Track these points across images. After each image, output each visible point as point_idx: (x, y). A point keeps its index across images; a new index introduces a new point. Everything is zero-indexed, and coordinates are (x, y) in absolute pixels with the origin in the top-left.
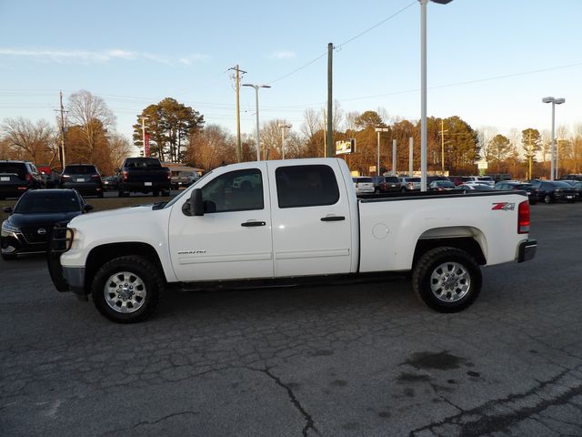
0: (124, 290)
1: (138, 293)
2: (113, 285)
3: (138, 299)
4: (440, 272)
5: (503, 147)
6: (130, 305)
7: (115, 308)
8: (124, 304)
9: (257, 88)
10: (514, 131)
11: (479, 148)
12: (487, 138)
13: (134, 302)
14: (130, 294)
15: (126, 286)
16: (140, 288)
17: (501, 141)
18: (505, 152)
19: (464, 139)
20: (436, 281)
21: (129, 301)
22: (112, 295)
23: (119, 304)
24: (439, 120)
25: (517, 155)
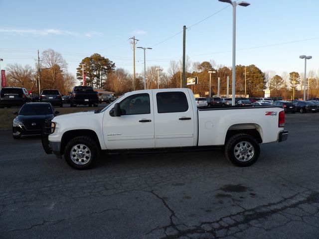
0: (80, 153)
1: (87, 155)
2: (75, 151)
3: (87, 158)
4: (239, 146)
5: (279, 82)
6: (83, 161)
7: (76, 162)
8: (80, 160)
9: (145, 49)
10: (285, 73)
11: (266, 82)
12: (270, 76)
13: (85, 159)
14: (83, 155)
15: (81, 151)
16: (88, 152)
17: (278, 79)
18: (280, 85)
19: (257, 77)
20: (237, 151)
21: (82, 158)
22: (74, 156)
23: (77, 160)
24: (244, 67)
25: (286, 86)
